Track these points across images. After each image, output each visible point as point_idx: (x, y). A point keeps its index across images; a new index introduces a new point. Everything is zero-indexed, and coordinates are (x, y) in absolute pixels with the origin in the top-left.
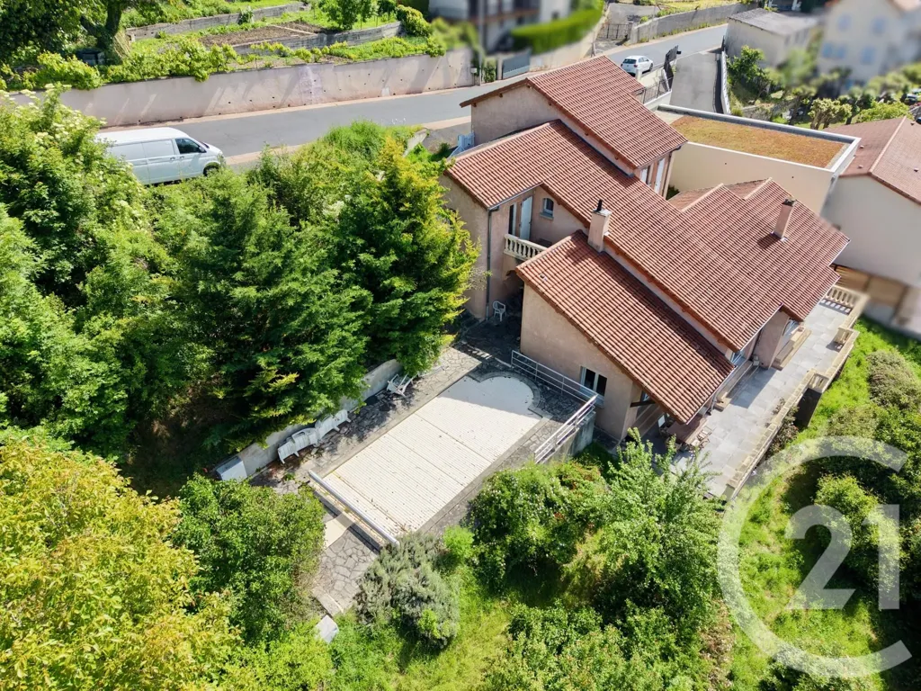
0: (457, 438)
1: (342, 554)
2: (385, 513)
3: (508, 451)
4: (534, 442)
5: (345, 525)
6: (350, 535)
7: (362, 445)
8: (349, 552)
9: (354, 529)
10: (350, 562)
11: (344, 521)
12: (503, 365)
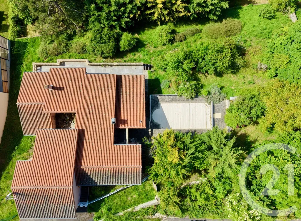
0: (179, 115)
1: (219, 110)
2: (206, 111)
3: (175, 103)
4: (169, 100)
5: (214, 115)
6: (215, 112)
7: (196, 130)
8: (218, 109)
9: (214, 113)
10: (219, 107)
11: (213, 116)
12: (150, 123)
